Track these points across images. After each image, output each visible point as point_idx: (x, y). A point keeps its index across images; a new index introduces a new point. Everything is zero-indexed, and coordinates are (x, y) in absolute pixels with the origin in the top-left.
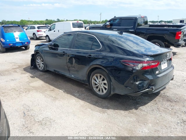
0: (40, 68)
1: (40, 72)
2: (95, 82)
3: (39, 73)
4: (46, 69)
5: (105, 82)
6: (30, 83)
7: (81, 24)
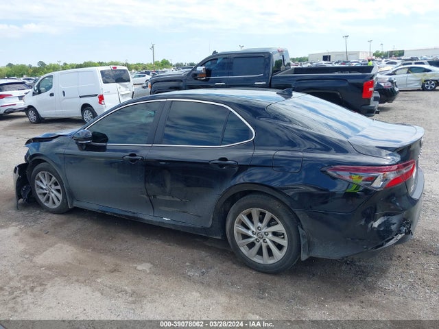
0: (49, 205)
1: (50, 215)
2: (244, 230)
3: (48, 218)
4: (71, 205)
5: (279, 228)
6: (33, 255)
7: (122, 72)
